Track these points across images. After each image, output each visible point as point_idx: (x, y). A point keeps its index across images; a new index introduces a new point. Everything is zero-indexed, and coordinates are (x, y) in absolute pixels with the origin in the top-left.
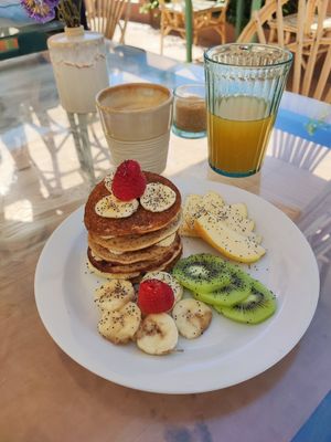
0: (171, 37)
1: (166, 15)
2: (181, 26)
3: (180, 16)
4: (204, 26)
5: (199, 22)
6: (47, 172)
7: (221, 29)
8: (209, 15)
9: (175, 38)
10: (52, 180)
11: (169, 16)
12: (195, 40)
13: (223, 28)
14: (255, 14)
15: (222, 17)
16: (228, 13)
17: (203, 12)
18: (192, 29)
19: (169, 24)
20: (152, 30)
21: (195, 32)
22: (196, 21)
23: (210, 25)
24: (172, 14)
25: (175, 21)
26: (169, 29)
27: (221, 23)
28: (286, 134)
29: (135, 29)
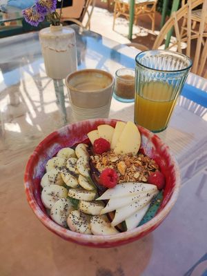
0: (120, 19)
1: (118, 5)
2: (127, 12)
3: (127, 6)
4: (141, 13)
5: (139, 10)
6: (36, 102)
7: (152, 15)
8: (146, 6)
9: (123, 19)
10: (38, 107)
11: (120, 6)
12: (135, 22)
13: (154, 14)
14: (174, 13)
15: (154, 8)
16: (157, 5)
17: (142, 4)
18: (134, 15)
19: (119, 10)
20: (109, 13)
21: (136, 17)
22: (136, 9)
23: (146, 13)
24: (122, 4)
25: (123, 9)
26: (119, 14)
27: (152, 12)
28: (185, 99)
29: (98, 12)
